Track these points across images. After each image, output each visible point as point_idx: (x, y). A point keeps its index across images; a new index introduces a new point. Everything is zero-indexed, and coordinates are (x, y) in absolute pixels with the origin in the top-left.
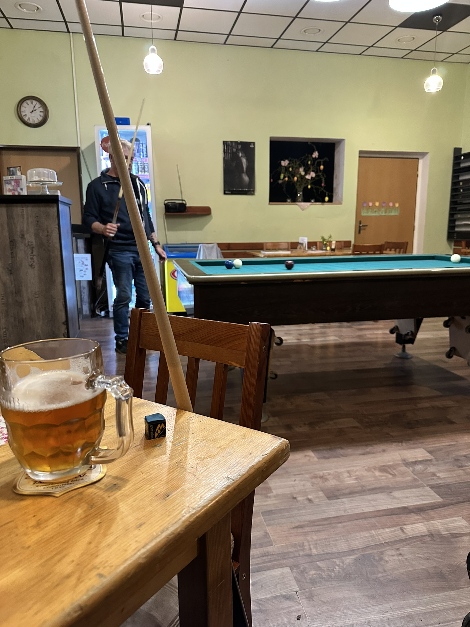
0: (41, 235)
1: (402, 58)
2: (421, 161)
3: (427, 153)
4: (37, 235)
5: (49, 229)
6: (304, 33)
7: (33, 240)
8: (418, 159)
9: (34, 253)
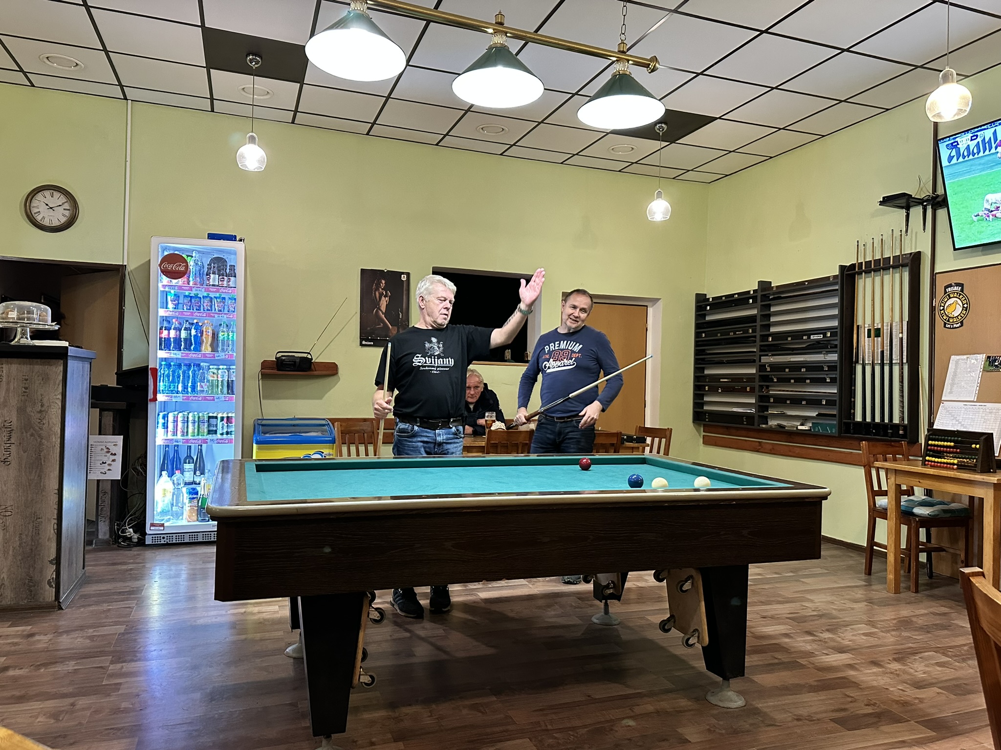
0: (29, 409)
1: (620, 171)
2: (650, 311)
3: (658, 300)
4: (21, 411)
5: (45, 400)
6: (481, 130)
7: (14, 419)
8: (647, 306)
9: (13, 441)
